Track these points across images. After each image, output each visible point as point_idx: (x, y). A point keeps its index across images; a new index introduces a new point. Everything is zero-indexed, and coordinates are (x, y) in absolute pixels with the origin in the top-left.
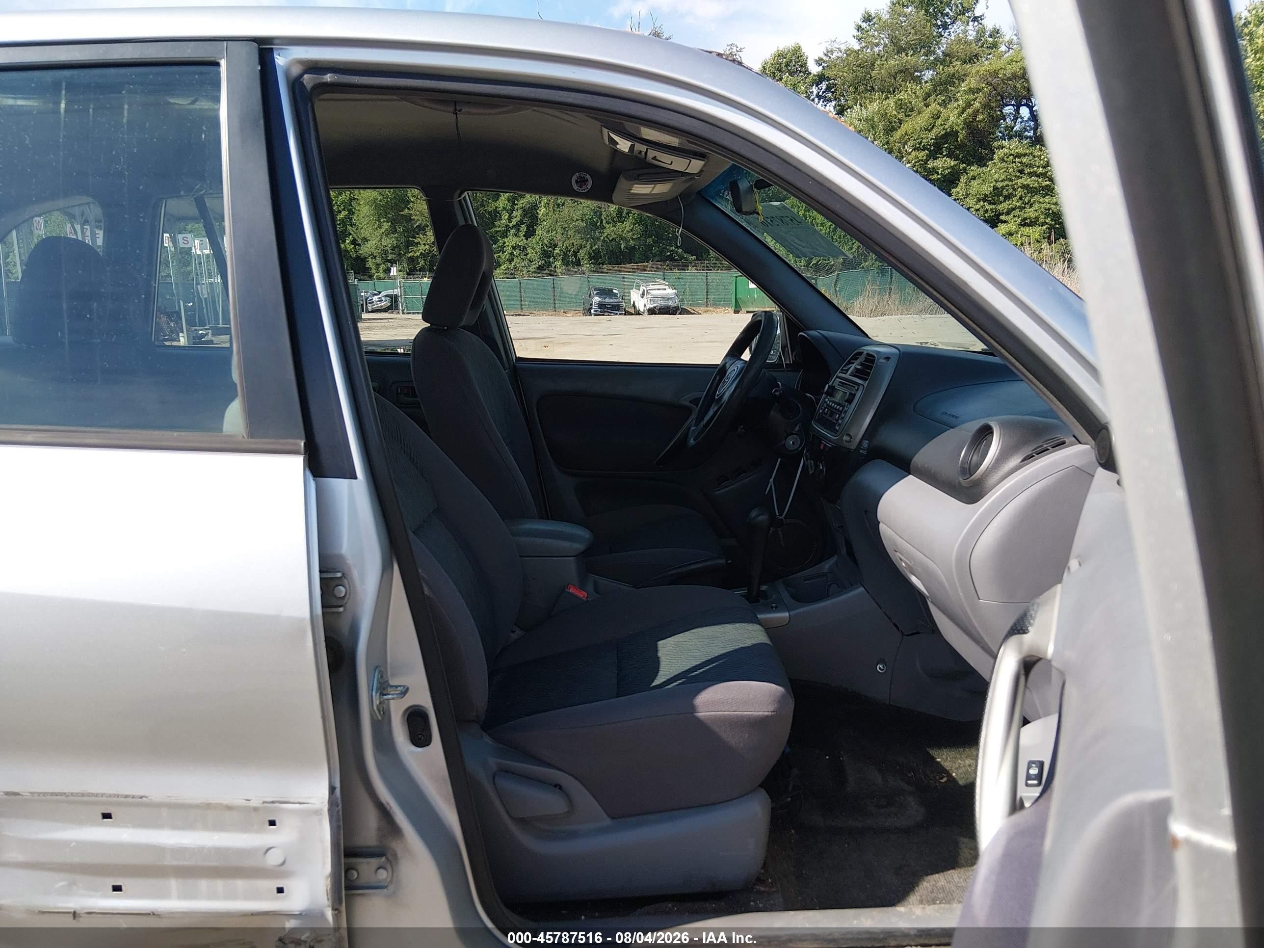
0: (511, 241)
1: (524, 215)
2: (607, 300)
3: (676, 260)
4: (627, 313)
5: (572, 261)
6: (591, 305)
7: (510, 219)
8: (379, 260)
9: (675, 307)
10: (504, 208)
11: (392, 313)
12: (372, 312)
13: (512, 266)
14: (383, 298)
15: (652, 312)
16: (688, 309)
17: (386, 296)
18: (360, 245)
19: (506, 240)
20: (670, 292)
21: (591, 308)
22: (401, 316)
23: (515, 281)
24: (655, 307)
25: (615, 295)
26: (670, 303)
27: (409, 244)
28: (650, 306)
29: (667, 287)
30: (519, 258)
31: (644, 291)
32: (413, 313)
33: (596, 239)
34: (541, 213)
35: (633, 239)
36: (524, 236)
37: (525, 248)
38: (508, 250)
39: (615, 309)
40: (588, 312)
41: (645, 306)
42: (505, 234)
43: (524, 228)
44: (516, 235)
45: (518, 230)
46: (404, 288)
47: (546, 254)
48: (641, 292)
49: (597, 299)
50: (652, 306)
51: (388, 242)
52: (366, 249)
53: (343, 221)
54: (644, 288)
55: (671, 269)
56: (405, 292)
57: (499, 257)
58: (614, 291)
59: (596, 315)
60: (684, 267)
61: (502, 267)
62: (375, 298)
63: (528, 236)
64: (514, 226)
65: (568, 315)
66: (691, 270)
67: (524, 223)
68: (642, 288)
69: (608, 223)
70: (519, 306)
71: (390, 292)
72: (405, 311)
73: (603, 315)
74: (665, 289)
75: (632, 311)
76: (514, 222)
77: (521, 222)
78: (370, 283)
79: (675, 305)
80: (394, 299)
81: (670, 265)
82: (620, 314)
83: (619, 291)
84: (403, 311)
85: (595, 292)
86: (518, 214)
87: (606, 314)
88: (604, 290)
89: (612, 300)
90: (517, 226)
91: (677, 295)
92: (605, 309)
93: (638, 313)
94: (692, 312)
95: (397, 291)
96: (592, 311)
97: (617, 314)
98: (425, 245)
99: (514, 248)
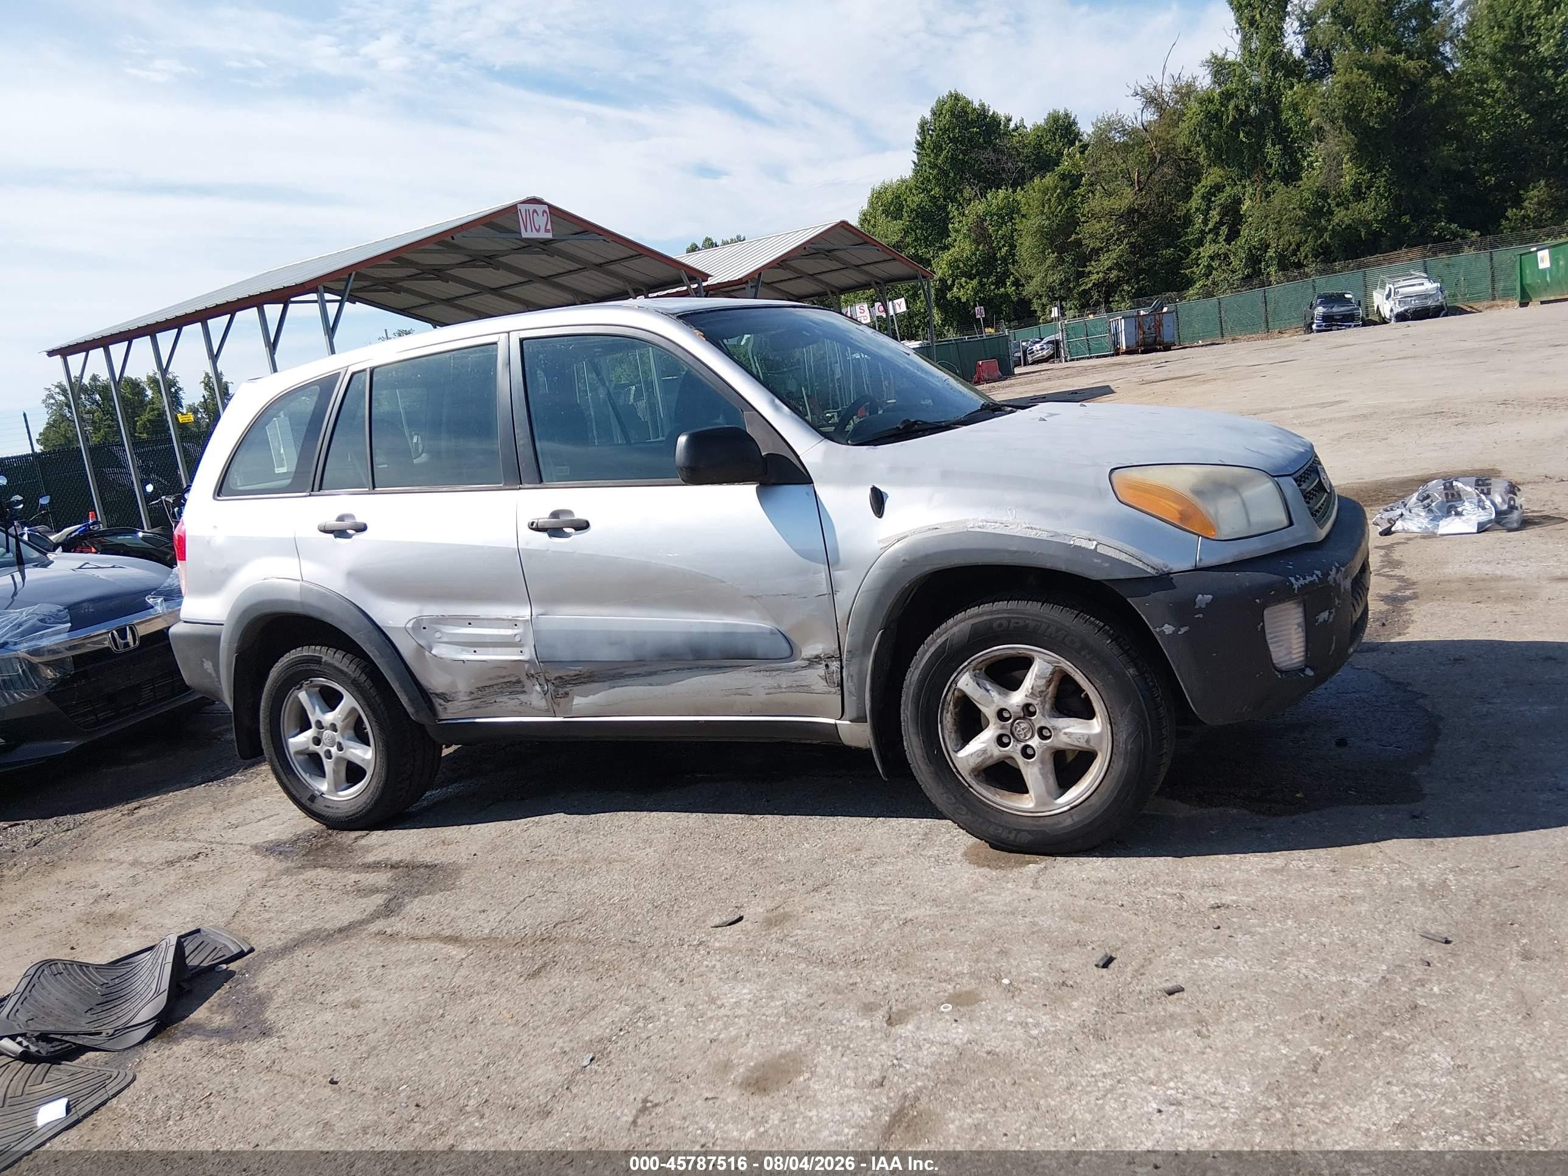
0: (1208, 250)
1: (1223, 215)
2: (1335, 310)
3: (1448, 240)
4: (1367, 323)
5: (1289, 264)
6: (1312, 319)
7: (1205, 222)
8: (1045, 300)
9: (1437, 307)
10: (1197, 209)
11: (1054, 362)
12: (1032, 364)
13: (1209, 283)
14: (1045, 346)
15: (1401, 317)
16: (1462, 306)
17: (1049, 342)
18: (1023, 285)
19: (1201, 249)
20: (1429, 286)
21: (1313, 323)
22: (1064, 364)
23: (1214, 300)
24: (1406, 311)
25: (1349, 300)
26: (1430, 303)
27: (1081, 275)
28: (1399, 309)
29: (1425, 281)
30: (1219, 270)
31: (1390, 289)
32: (1078, 360)
33: (1321, 231)
34: (1244, 208)
35: (1377, 221)
36: (1225, 240)
37: (1226, 256)
38: (1204, 262)
39: (1347, 320)
40: (1309, 329)
41: (1392, 310)
42: (1200, 243)
43: (1224, 230)
44: (1214, 241)
45: (1217, 234)
46: (1066, 330)
47: (1254, 260)
48: (1387, 292)
49: (1320, 310)
50: (1402, 309)
51: (1055, 278)
52: (1029, 290)
53: (1004, 259)
54: (1391, 286)
55: (1435, 254)
56: (1068, 335)
57: (1193, 272)
58: (1347, 296)
59: (1319, 331)
60: (1457, 250)
61: (1197, 285)
62: (1038, 346)
63: (1228, 240)
64: (1210, 231)
65: (1285, 335)
66: (1468, 253)
67: (1225, 223)
68: (1388, 286)
69: (1338, 205)
70: (1218, 332)
71: (1052, 338)
72: (1068, 358)
73: (1331, 330)
74: (1423, 284)
75: (1376, 319)
76: (1211, 225)
77: (1221, 223)
78: (1035, 329)
79: (1438, 304)
80: (1056, 344)
81: (1434, 250)
82: (1355, 326)
83: (1353, 295)
84: (1066, 358)
85: (1319, 301)
86: (1215, 215)
87: (1333, 328)
88: (1332, 296)
89: (1342, 309)
90: (1216, 230)
91: (1441, 290)
92: (1330, 323)
93: (1384, 321)
94: (1469, 309)
95: (1059, 336)
96: (1314, 327)
97: (1350, 326)
98: (1098, 273)
99: (1212, 258)
